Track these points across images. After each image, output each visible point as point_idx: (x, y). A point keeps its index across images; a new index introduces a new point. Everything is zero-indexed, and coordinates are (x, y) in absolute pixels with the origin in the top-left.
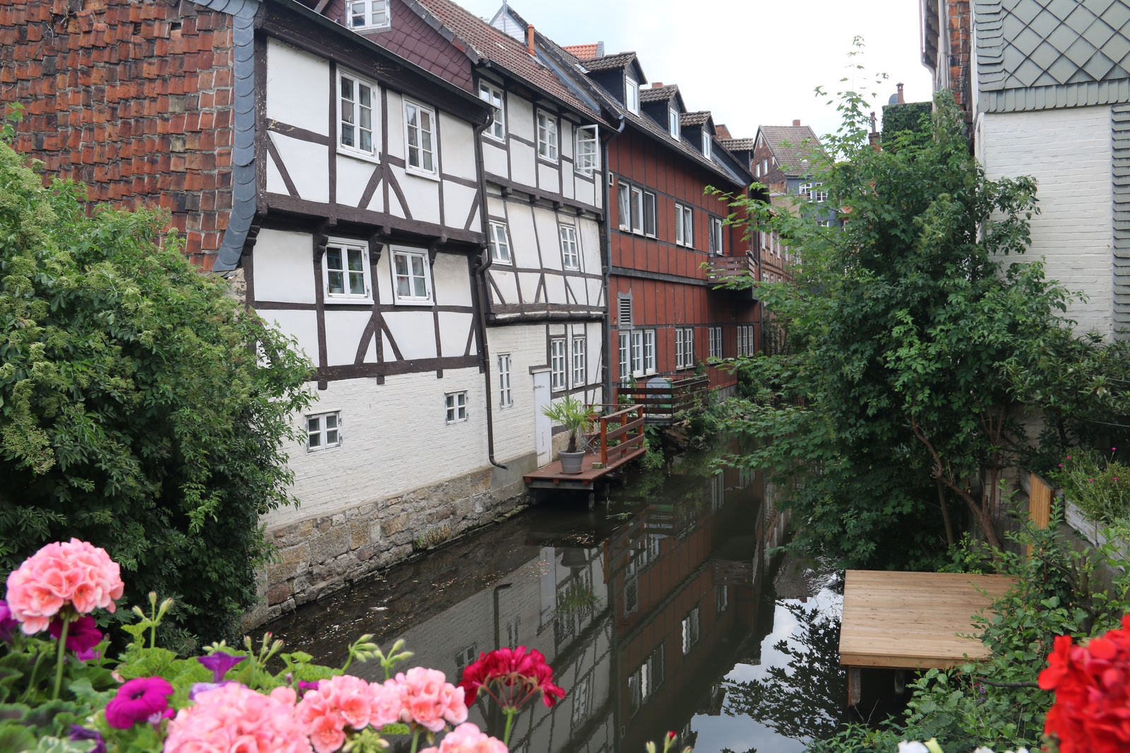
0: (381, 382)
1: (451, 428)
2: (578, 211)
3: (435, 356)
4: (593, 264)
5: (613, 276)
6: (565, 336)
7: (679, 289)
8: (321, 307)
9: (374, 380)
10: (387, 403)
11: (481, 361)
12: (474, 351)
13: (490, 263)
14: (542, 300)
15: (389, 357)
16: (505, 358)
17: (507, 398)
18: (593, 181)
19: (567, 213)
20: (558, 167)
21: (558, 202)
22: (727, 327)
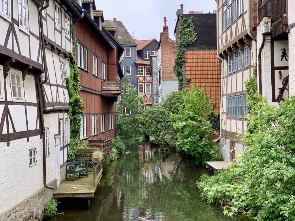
0: (8, 144)
1: (31, 169)
3: (26, 130)
6: (63, 119)
9: (6, 143)
10: (10, 156)
11: (41, 132)
13: (45, 82)
14: (58, 101)
15: (11, 130)
16: (47, 130)
17: (48, 151)
18: (70, 41)
19: (62, 57)
20: (61, 33)
21: (60, 51)
22: (106, 114)
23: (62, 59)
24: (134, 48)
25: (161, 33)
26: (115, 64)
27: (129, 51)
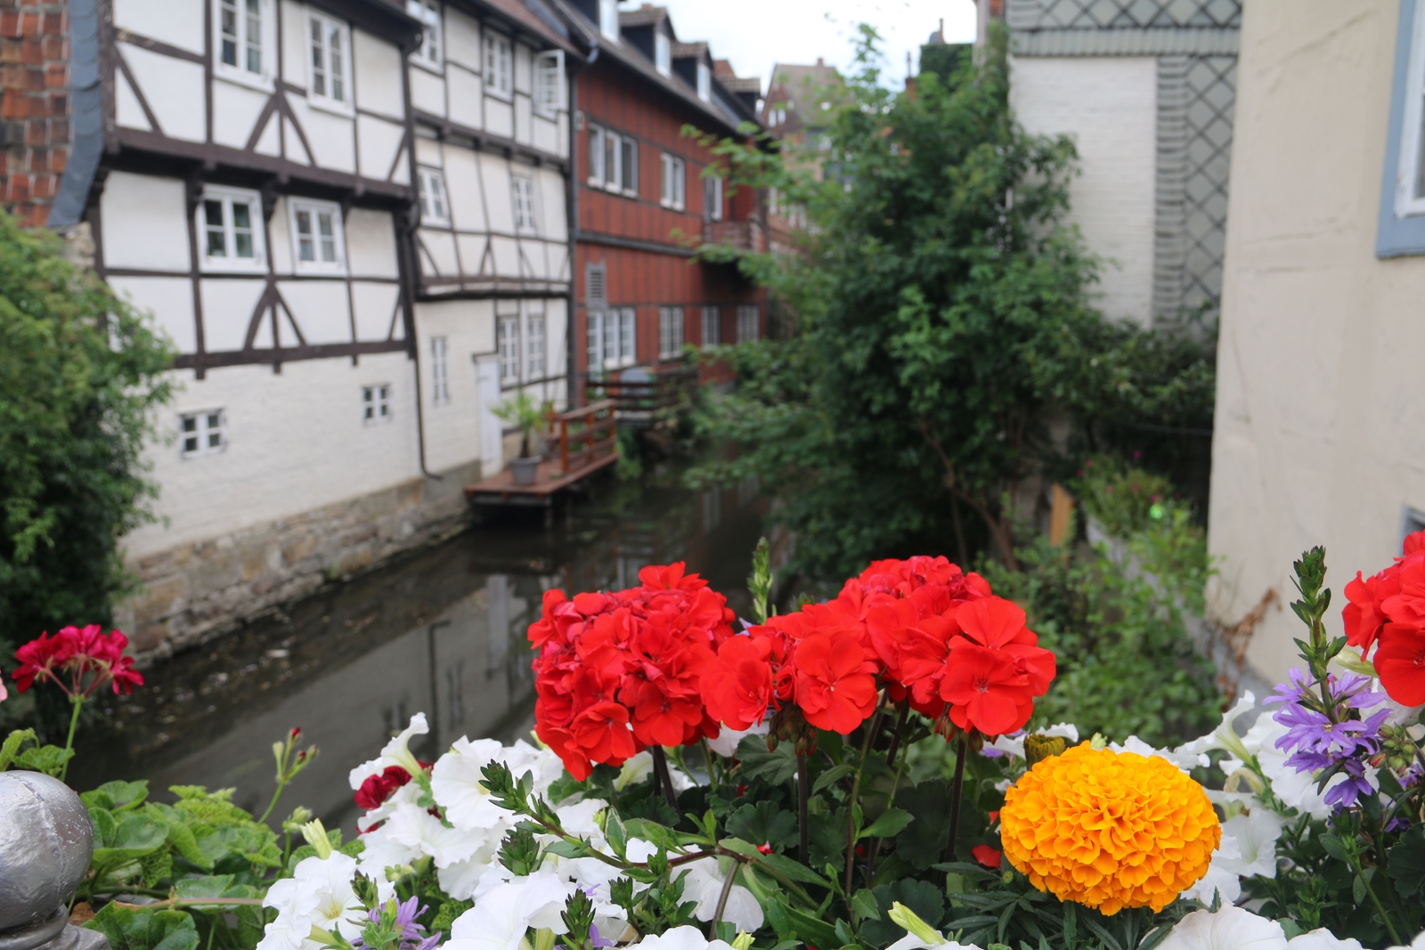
0: (277, 370)
1: (370, 428)
2: (536, 159)
3: (349, 339)
4: (556, 226)
5: (581, 242)
6: (518, 316)
7: (665, 261)
8: (196, 275)
9: (268, 368)
10: (286, 398)
11: (409, 345)
12: (399, 333)
13: (418, 224)
14: (489, 270)
15: (288, 340)
16: (440, 343)
17: (443, 394)
18: (555, 122)
19: (519, 163)
20: (512, 104)
21: (511, 149)
22: (724, 306)
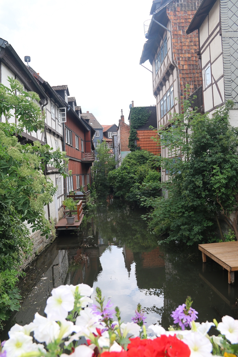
2: (58, 136)
6: (58, 178)
7: (76, 163)
18: (61, 127)
19: (56, 137)
20: (55, 121)
21: (55, 133)
22: (85, 175)
23: (56, 139)
24: (101, 130)
25: (120, 120)
26: (90, 141)
27: (98, 133)
